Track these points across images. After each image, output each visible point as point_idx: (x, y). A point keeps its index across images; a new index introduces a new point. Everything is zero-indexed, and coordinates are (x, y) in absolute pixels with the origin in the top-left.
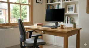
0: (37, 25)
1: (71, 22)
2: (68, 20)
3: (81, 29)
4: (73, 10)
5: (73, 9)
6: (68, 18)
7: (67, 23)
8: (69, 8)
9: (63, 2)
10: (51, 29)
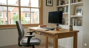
0: (40, 27)
1: (78, 24)
2: (75, 22)
3: (78, 31)
4: (81, 12)
5: (81, 10)
6: (75, 20)
7: (75, 25)
8: (77, 10)
9: (71, 4)
10: (46, 30)
